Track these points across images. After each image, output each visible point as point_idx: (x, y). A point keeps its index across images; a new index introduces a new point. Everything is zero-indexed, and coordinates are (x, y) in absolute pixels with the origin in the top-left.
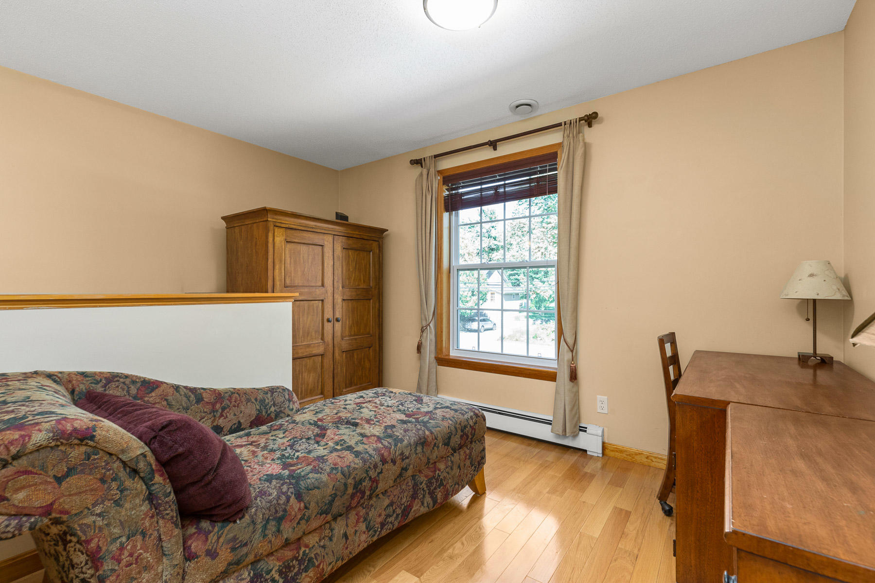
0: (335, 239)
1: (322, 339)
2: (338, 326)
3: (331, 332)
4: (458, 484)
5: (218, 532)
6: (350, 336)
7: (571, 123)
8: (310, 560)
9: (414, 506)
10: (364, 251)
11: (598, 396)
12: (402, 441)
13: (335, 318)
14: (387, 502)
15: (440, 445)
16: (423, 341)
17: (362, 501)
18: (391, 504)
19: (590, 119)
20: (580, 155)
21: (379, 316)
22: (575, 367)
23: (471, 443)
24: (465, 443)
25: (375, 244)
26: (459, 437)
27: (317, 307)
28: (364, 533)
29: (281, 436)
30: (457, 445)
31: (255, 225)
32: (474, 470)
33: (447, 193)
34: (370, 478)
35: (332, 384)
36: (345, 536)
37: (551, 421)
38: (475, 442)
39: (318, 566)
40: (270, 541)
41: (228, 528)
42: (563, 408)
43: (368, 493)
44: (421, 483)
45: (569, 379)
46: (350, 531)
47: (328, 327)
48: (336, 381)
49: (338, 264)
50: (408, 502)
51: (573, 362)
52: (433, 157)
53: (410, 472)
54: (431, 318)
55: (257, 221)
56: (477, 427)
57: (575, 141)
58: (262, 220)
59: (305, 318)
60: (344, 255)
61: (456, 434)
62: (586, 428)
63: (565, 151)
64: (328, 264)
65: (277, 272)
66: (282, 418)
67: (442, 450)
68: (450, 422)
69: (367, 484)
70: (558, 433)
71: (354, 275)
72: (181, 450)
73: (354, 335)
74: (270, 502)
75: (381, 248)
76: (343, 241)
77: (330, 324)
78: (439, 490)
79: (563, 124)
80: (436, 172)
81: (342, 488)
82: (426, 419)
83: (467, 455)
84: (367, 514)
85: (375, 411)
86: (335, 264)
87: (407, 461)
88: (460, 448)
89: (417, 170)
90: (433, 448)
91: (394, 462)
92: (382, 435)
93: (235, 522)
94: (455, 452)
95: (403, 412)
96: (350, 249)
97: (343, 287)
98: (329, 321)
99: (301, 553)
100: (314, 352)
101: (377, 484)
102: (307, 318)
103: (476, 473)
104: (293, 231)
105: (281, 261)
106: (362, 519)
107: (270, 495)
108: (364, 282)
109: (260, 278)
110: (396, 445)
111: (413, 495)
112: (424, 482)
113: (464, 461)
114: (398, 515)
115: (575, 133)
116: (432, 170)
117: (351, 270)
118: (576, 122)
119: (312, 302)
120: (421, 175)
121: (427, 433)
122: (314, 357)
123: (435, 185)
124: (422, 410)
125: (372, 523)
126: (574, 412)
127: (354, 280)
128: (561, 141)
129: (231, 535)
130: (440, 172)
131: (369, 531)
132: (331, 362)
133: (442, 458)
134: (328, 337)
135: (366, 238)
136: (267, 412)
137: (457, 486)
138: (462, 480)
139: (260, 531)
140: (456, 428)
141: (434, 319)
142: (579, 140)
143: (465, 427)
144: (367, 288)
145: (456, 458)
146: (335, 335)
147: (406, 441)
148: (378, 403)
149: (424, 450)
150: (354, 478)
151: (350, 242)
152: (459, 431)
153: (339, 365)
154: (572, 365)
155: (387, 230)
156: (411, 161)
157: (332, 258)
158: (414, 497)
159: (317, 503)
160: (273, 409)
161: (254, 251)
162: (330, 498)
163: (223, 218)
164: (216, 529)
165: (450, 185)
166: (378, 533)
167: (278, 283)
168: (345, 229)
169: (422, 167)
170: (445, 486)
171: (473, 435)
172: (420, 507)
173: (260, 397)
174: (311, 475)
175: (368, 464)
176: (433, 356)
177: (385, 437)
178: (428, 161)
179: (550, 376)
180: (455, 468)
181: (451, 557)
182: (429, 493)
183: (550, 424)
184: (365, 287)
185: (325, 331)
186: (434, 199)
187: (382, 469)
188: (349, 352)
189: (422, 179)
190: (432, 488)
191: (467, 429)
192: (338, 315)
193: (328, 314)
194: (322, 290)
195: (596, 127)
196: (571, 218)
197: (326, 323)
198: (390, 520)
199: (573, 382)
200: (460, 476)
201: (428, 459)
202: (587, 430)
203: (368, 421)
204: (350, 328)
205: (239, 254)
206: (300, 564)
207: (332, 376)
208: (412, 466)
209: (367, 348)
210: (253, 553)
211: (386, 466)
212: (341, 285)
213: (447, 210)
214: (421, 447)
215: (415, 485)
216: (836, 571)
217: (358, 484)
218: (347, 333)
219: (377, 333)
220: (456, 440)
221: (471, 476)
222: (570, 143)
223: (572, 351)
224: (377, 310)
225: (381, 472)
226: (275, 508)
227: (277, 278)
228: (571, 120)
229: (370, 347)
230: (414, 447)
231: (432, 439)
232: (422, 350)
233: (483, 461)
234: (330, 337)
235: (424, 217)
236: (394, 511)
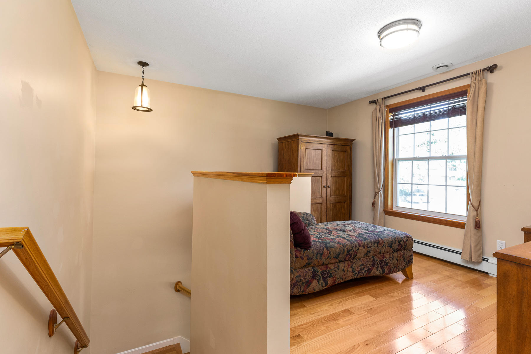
0: (328, 146)
1: (321, 196)
2: (329, 190)
3: (325, 192)
4: (396, 268)
5: (303, 252)
6: (334, 195)
7: (476, 72)
8: (331, 274)
9: (373, 270)
10: (342, 151)
11: (497, 240)
12: (367, 239)
13: (327, 185)
14: (361, 263)
15: (387, 246)
16: (376, 200)
17: (350, 259)
18: (363, 265)
19: (492, 69)
20: (483, 91)
21: (350, 185)
22: (479, 220)
23: (404, 250)
24: (400, 249)
25: (348, 148)
26: (397, 245)
27: (319, 180)
28: (351, 272)
29: (313, 231)
30: (396, 249)
31: (292, 142)
32: (406, 264)
33: (392, 117)
34: (354, 250)
35: (325, 218)
36: (343, 270)
37: (461, 252)
38: (407, 250)
39: (334, 278)
40: (318, 261)
41: (306, 252)
42: (470, 245)
43: (353, 256)
44: (377, 261)
45: (474, 227)
46: (346, 269)
47: (324, 190)
48: (327, 218)
49: (329, 159)
50: (370, 267)
51: (477, 217)
52: (383, 99)
53: (371, 254)
54: (381, 188)
55: (294, 140)
56: (407, 242)
57: (479, 83)
58: (296, 139)
59: (314, 185)
60: (332, 154)
61: (395, 243)
62: (488, 259)
63: (472, 90)
64: (324, 159)
65: (302, 163)
66: (311, 226)
67: (387, 249)
68: (392, 237)
69: (352, 252)
70: (466, 259)
71: (337, 164)
72: (295, 221)
73: (337, 195)
74: (318, 247)
75: (351, 149)
76: (332, 146)
77: (325, 189)
78: (385, 267)
79: (471, 74)
80: (385, 107)
81: (343, 251)
82: (379, 234)
83: (401, 255)
84: (352, 265)
85: (353, 228)
86: (328, 158)
87: (370, 248)
88: (398, 251)
89: (374, 106)
90: (383, 247)
91: (364, 247)
92: (357, 236)
93: (308, 250)
94: (395, 252)
95: (367, 230)
96: (336, 151)
97: (331, 170)
98: (324, 187)
99: (328, 270)
100: (317, 202)
101: (357, 254)
102: (315, 184)
103: (407, 266)
104: (309, 144)
105: (304, 158)
106: (350, 266)
107: (317, 246)
108: (342, 167)
109: (295, 166)
110: (365, 240)
111: (372, 264)
112: (378, 261)
113: (400, 258)
114: (365, 271)
115: (479, 78)
116: (383, 106)
117: (335, 161)
118: (481, 71)
119: (317, 177)
120: (376, 109)
121: (380, 239)
122: (317, 204)
123: (384, 114)
124: (377, 230)
125: (354, 270)
126: (478, 248)
127: (337, 166)
128: (470, 83)
129: (307, 254)
130: (387, 106)
131: (353, 273)
132: (325, 208)
133: (388, 253)
134: (324, 195)
135: (343, 144)
136: (305, 222)
137: (395, 268)
138: (399, 267)
139: (315, 256)
140: (395, 240)
141: (383, 188)
142: (482, 83)
143: (401, 241)
144: (343, 171)
145: (395, 254)
146: (327, 194)
147: (369, 240)
148: (354, 225)
149: (378, 246)
150: (347, 248)
151: (335, 147)
152: (397, 242)
153: (329, 209)
154: (476, 219)
155: (355, 140)
156: (370, 101)
157: (326, 156)
158: (373, 265)
159: (334, 253)
160: (307, 221)
161: (292, 153)
162: (338, 253)
163: (277, 139)
164: (303, 251)
165: (394, 113)
166: (357, 275)
167: (302, 168)
168: (331, 141)
169: (376, 104)
170: (389, 266)
171: (406, 246)
172: (376, 271)
173: (302, 216)
174: (330, 243)
175: (353, 244)
176: (382, 209)
177: (359, 237)
178: (380, 101)
179: (461, 226)
180: (394, 259)
181: (392, 296)
182: (381, 267)
183: (461, 254)
184: (343, 170)
185: (323, 192)
186: (383, 122)
187: (359, 248)
188: (335, 204)
189: (376, 111)
190: (382, 265)
191: (402, 242)
192: (329, 184)
193: (324, 184)
194: (322, 171)
195: (496, 72)
196: (476, 130)
197: (323, 188)
198: (362, 271)
199: (477, 229)
200: (397, 264)
201: (380, 251)
202: (489, 260)
203: (350, 231)
204: (335, 191)
205: (285, 155)
206: (327, 274)
207: (325, 214)
208: (372, 252)
209: (343, 202)
210: (313, 263)
211: (360, 248)
212: (330, 169)
213: (391, 127)
214: (377, 244)
215: (374, 261)
216: (529, 263)
217: (349, 251)
218: (333, 194)
219: (349, 195)
220: (395, 246)
221: (404, 266)
222: (476, 85)
223: (477, 211)
224: (349, 183)
225: (358, 250)
226: (320, 250)
227: (302, 166)
228: (476, 71)
229: (345, 202)
230: (373, 243)
231: (382, 242)
232: (375, 205)
233: (412, 261)
234: (325, 195)
235: (377, 132)
236: (364, 268)
